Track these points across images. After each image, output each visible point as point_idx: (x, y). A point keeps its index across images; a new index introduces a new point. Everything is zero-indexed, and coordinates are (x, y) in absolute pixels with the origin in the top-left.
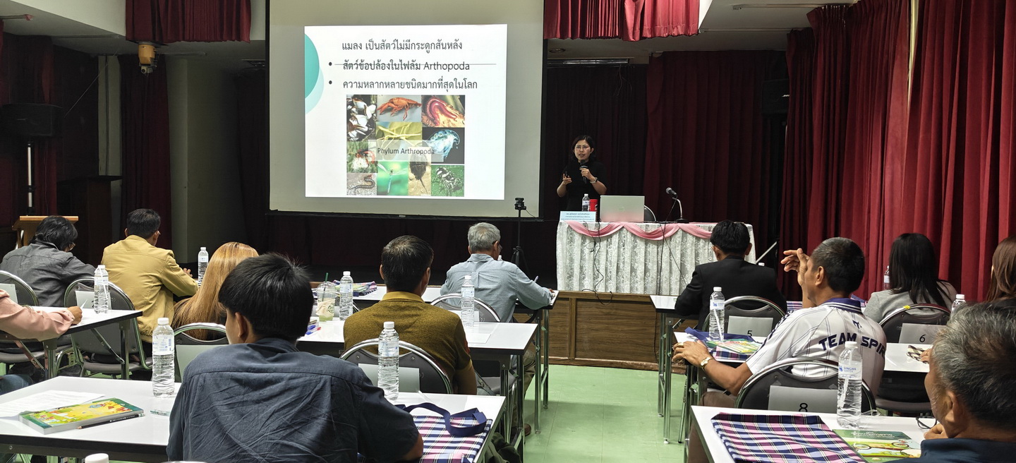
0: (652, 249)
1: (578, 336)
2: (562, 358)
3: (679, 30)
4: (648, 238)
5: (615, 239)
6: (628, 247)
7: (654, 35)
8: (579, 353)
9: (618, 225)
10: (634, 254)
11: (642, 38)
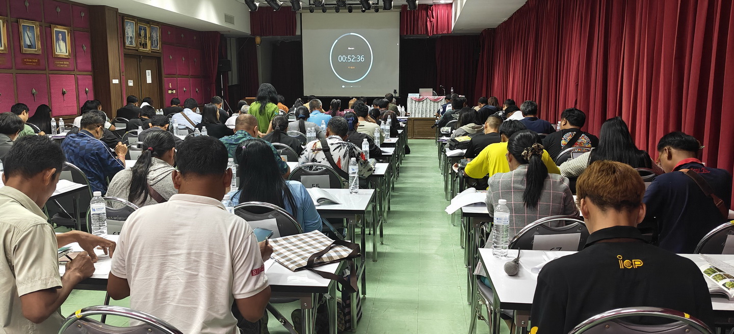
0: (436, 104)
1: (414, 131)
2: (410, 137)
3: (445, 32)
4: (435, 101)
5: (425, 101)
6: (429, 104)
7: (437, 34)
8: (414, 135)
9: (425, 97)
10: (430, 106)
11: (433, 34)
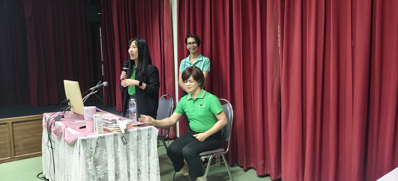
1: (15, 143)
2: (6, 158)
8: (17, 153)
